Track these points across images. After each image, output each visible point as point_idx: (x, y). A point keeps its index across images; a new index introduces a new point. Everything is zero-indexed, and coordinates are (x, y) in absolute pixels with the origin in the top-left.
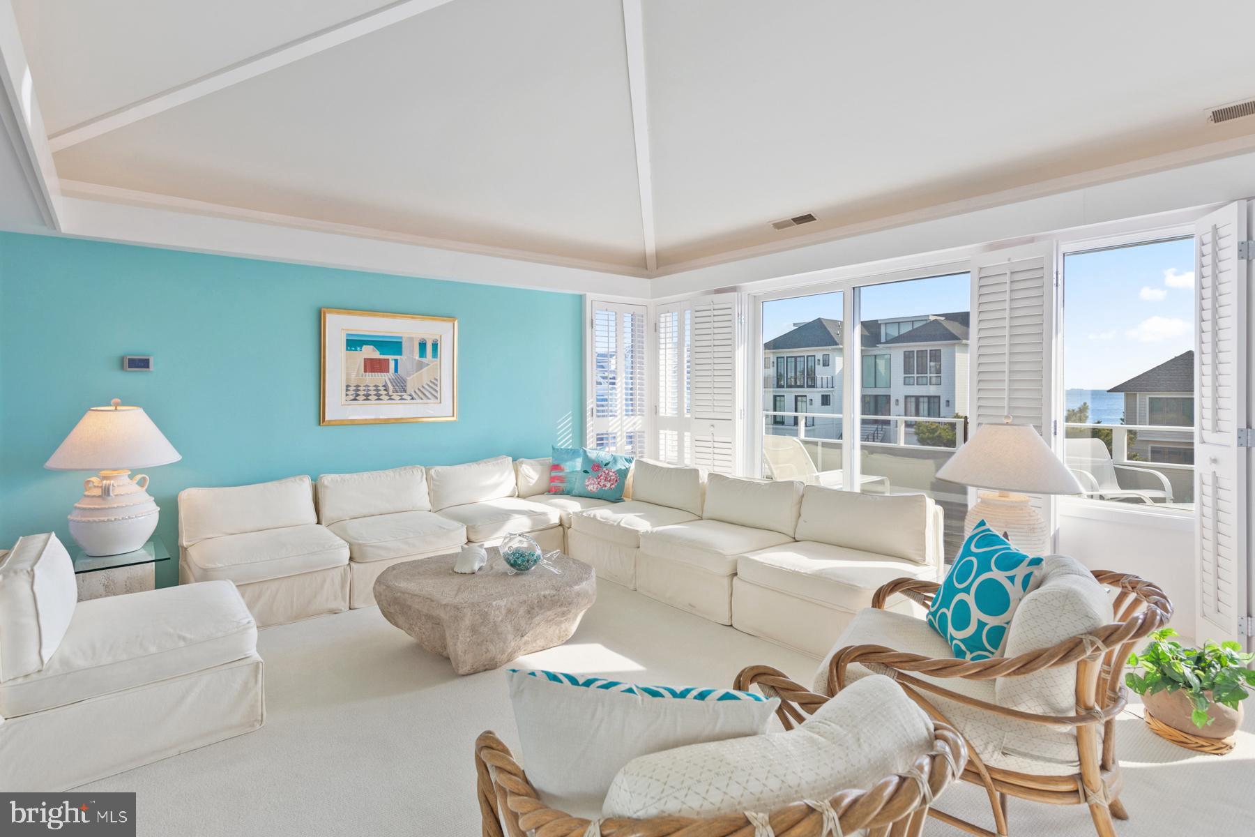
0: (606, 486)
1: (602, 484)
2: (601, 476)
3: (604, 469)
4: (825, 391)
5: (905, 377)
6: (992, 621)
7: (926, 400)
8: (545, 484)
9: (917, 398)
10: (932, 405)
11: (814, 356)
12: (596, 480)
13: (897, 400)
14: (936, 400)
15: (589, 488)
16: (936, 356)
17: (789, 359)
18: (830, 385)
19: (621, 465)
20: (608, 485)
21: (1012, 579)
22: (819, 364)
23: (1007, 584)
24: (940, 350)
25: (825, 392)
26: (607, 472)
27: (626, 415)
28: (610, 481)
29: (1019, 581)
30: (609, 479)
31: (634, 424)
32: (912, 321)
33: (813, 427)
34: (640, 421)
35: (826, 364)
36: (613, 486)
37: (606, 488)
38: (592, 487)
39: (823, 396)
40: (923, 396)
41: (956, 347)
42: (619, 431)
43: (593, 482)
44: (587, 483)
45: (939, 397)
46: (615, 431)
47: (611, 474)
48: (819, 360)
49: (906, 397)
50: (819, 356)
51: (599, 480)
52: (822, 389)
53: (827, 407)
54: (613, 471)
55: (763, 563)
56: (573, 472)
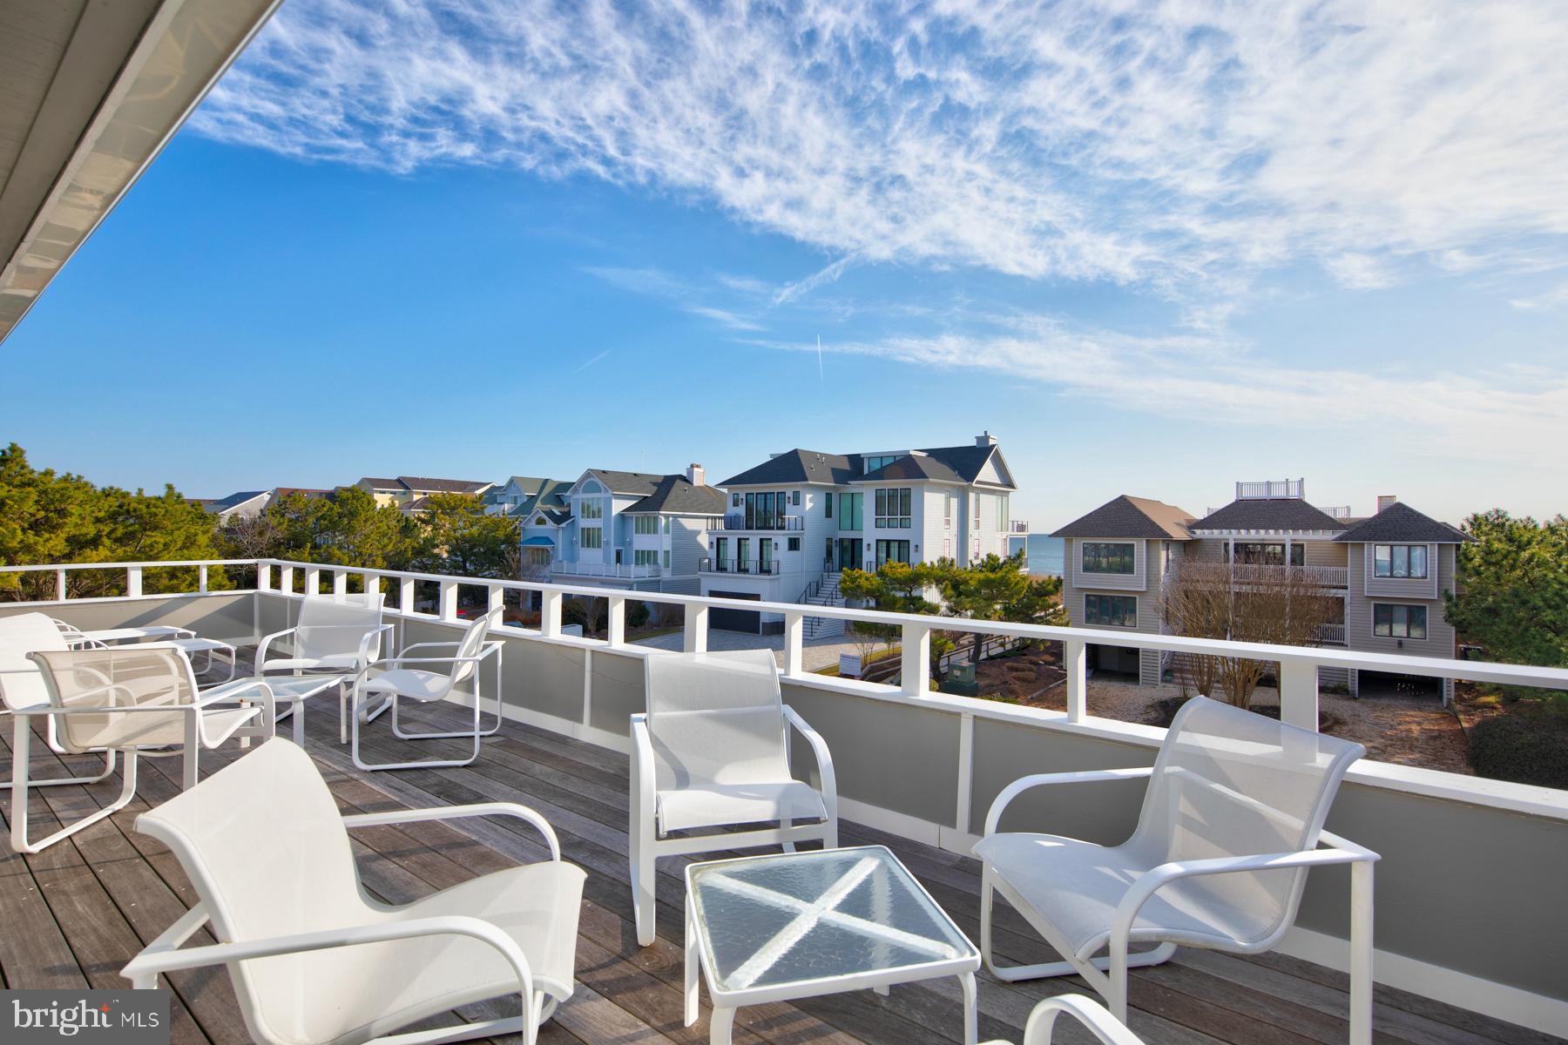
4: (792, 533)
5: (876, 519)
7: (897, 544)
9: (888, 542)
10: (902, 549)
11: (785, 493)
13: (869, 545)
14: (906, 544)
16: (906, 495)
17: (759, 496)
18: (799, 527)
22: (789, 502)
24: (910, 489)
25: (794, 534)
32: (881, 457)
33: (778, 576)
35: (796, 501)
39: (790, 540)
40: (894, 541)
41: (925, 487)
45: (908, 541)
48: (789, 498)
49: (878, 541)
50: (789, 494)
52: (788, 532)
53: (794, 552)
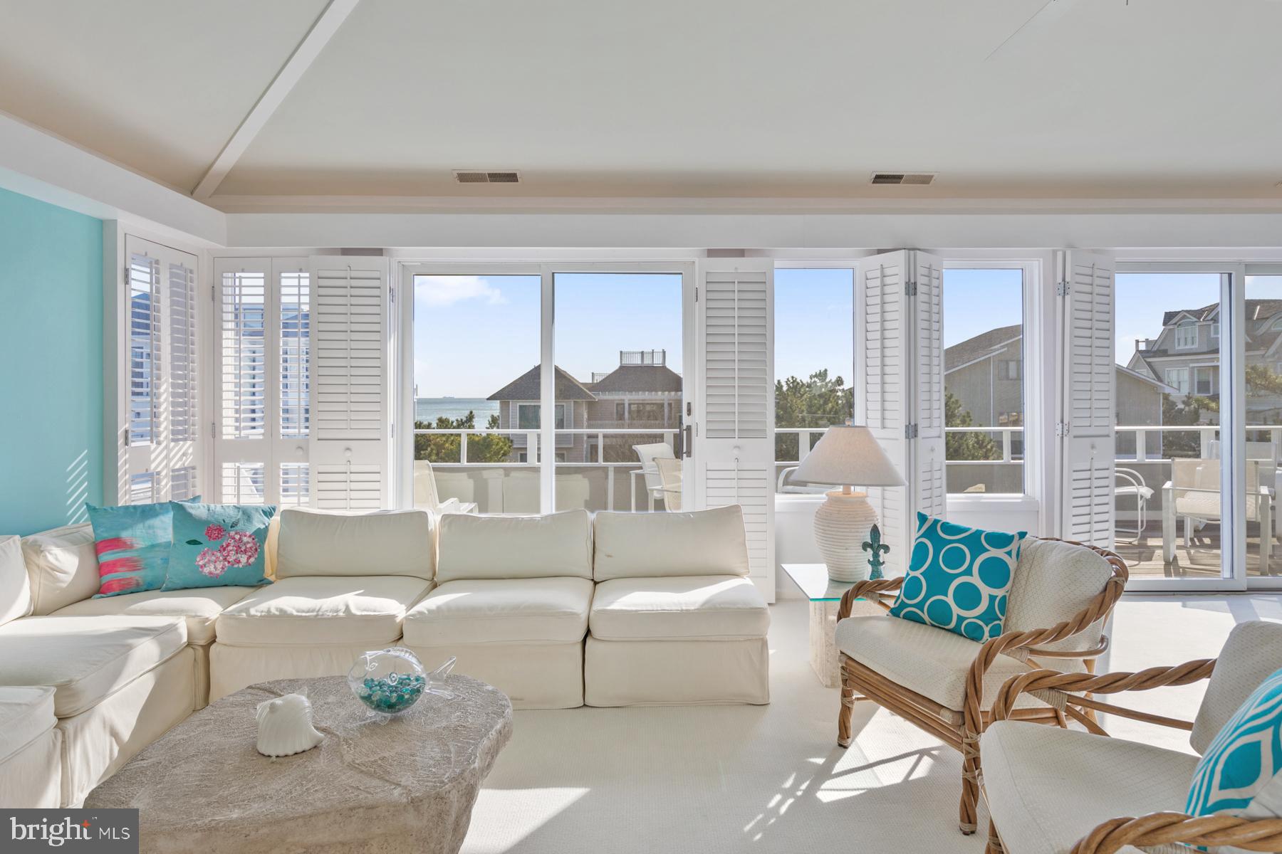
0: (239, 562)
1: (231, 559)
2: (228, 545)
3: (232, 533)
6: (999, 593)
8: (89, 581)
12: (219, 554)
15: (206, 570)
19: (258, 523)
20: (243, 559)
21: (1009, 553)
23: (1006, 558)
26: (237, 537)
27: (173, 440)
28: (245, 552)
29: (1014, 554)
30: (243, 548)
31: (184, 454)
34: (190, 451)
36: (252, 560)
37: (241, 566)
38: (213, 567)
42: (163, 469)
43: (214, 558)
44: (201, 563)
46: (159, 469)
47: (245, 539)
51: (225, 553)
54: (248, 533)
55: (636, 611)
56: (153, 546)
